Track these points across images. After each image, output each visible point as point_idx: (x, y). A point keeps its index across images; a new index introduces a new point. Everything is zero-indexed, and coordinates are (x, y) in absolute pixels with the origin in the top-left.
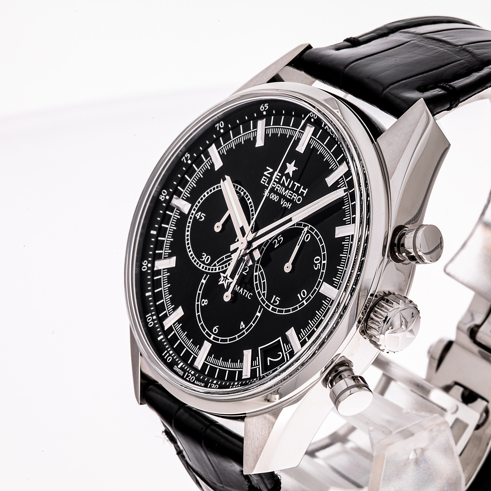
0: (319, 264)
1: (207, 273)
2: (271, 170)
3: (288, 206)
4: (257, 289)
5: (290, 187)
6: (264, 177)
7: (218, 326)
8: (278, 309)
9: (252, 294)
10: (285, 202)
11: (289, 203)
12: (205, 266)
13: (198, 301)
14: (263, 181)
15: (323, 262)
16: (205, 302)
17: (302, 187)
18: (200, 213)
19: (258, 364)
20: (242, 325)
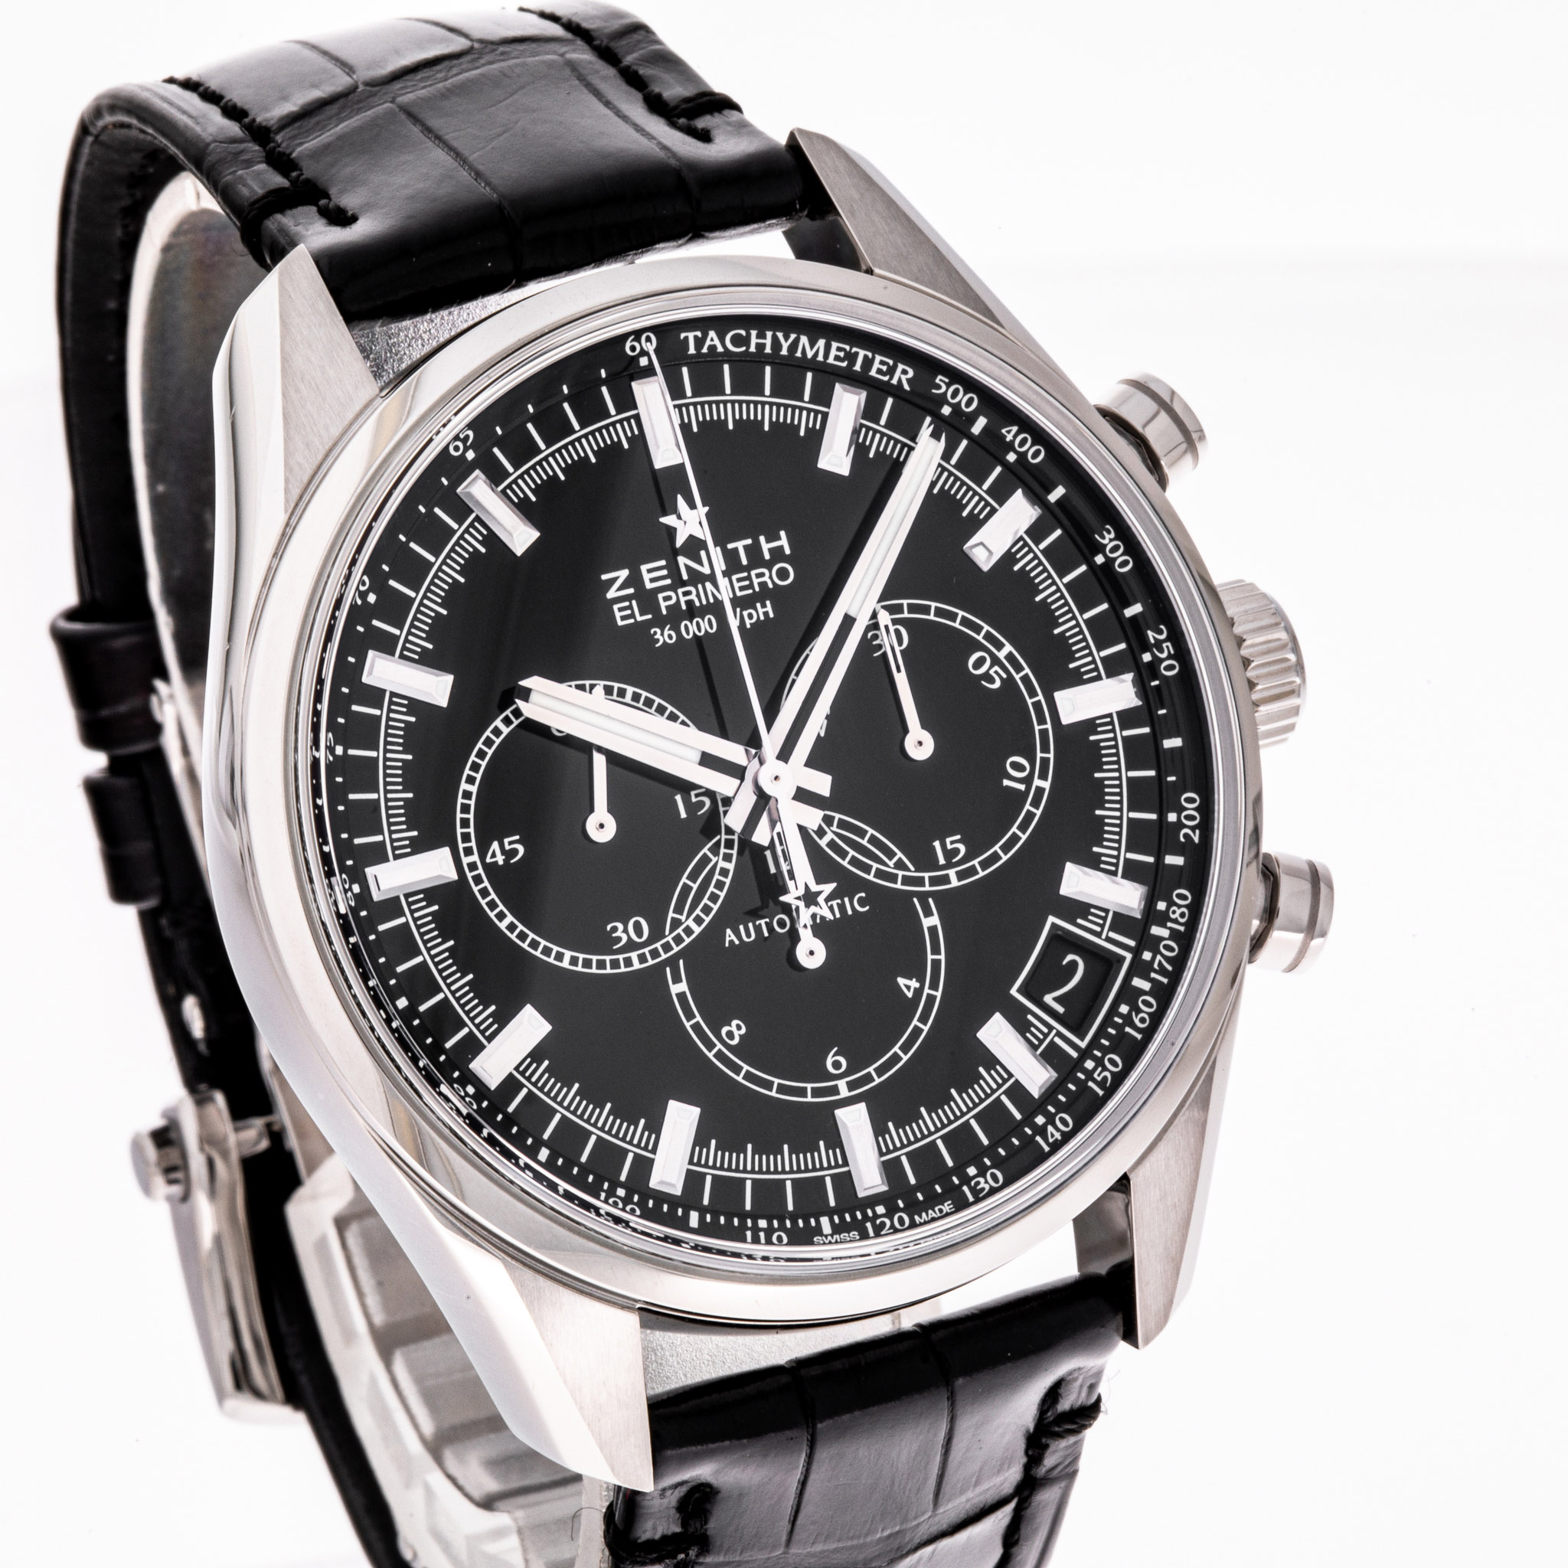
0: (996, 668)
1: (672, 962)
2: (624, 574)
3: (766, 614)
4: (867, 869)
5: (723, 567)
6: (616, 607)
7: (836, 1049)
8: (975, 862)
9: (863, 895)
10: (745, 613)
11: (758, 605)
12: (646, 950)
13: (710, 1046)
14: (623, 618)
15: (1001, 655)
16: (736, 1029)
17: (762, 539)
18: (495, 845)
19: (1045, 1030)
20: (907, 985)
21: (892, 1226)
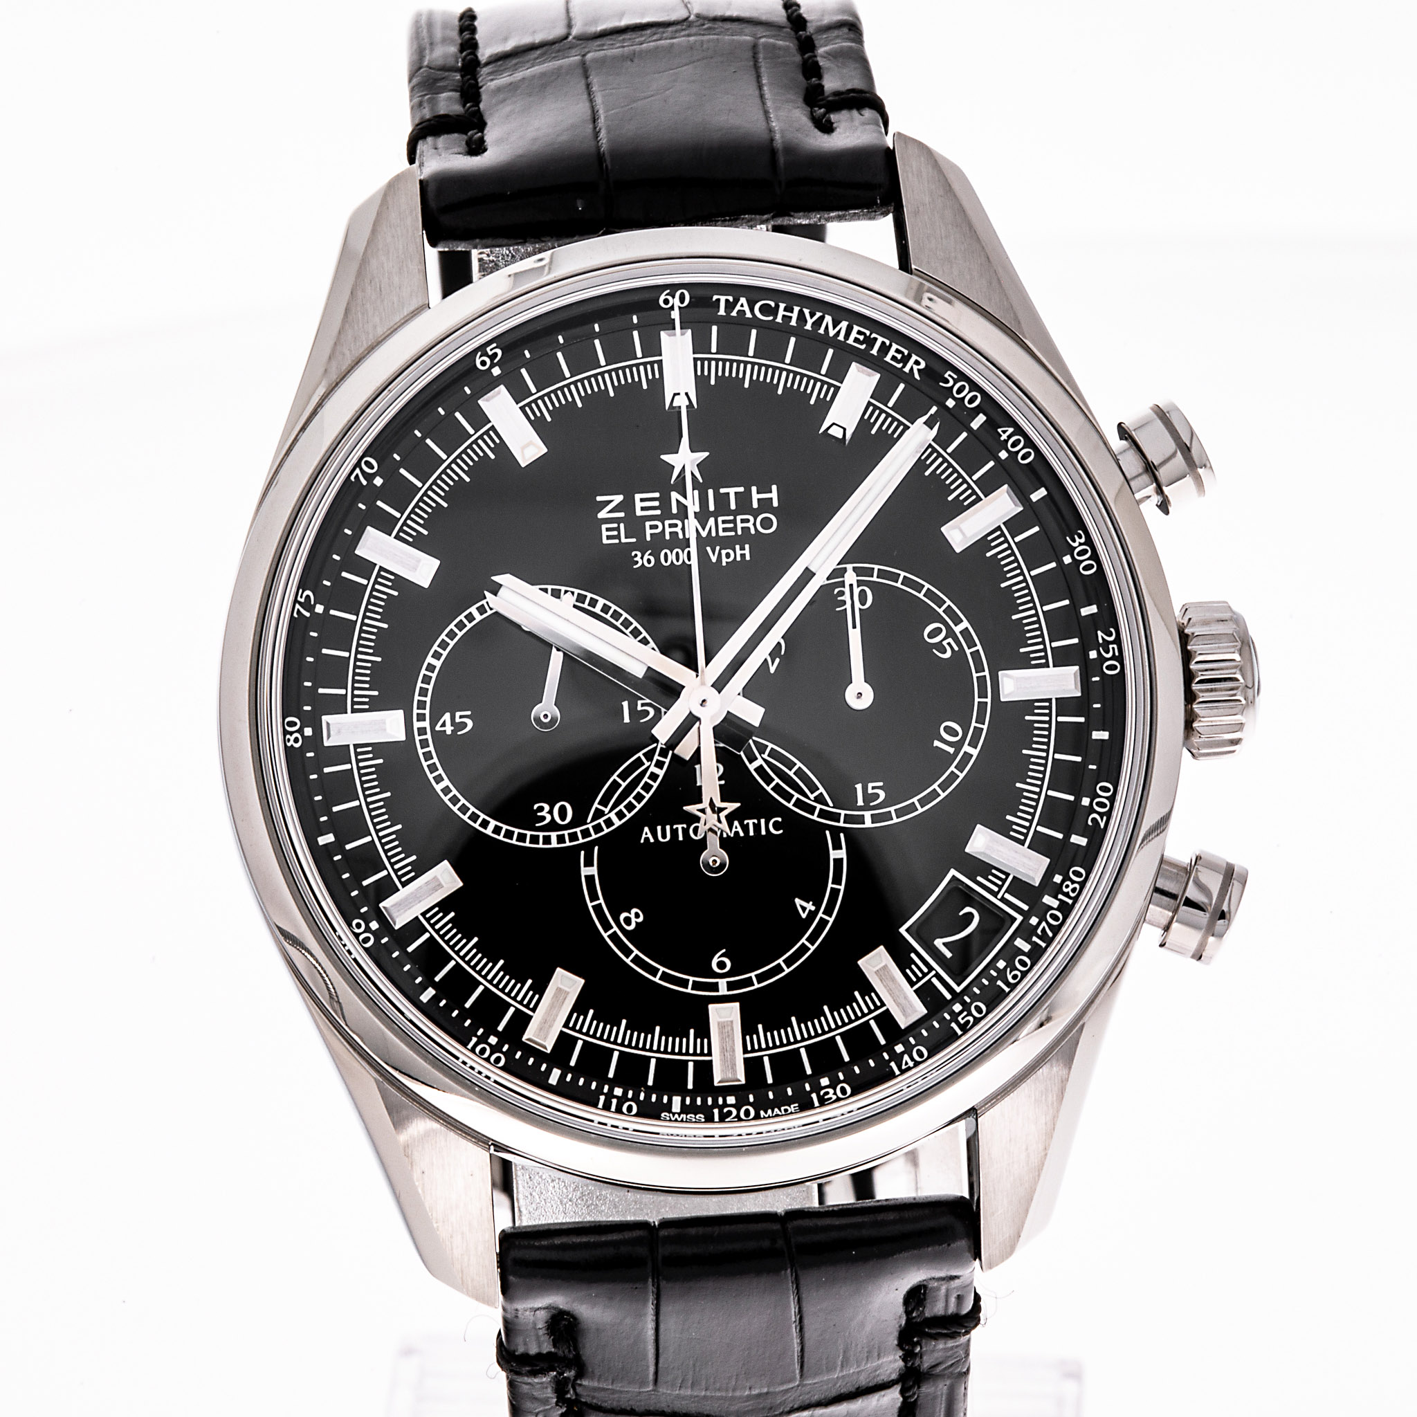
0: (950, 640)
1: (588, 847)
2: (618, 499)
3: (743, 556)
4: (788, 797)
5: (712, 508)
6: (604, 527)
7: (724, 950)
8: (892, 809)
9: (780, 819)
10: (724, 552)
11: (738, 547)
12: (566, 833)
13: (607, 927)
14: (608, 537)
15: (957, 629)
16: (635, 917)
17: (754, 489)
18: (447, 717)
19: (926, 970)
20: (804, 906)
21: (738, 1116)
